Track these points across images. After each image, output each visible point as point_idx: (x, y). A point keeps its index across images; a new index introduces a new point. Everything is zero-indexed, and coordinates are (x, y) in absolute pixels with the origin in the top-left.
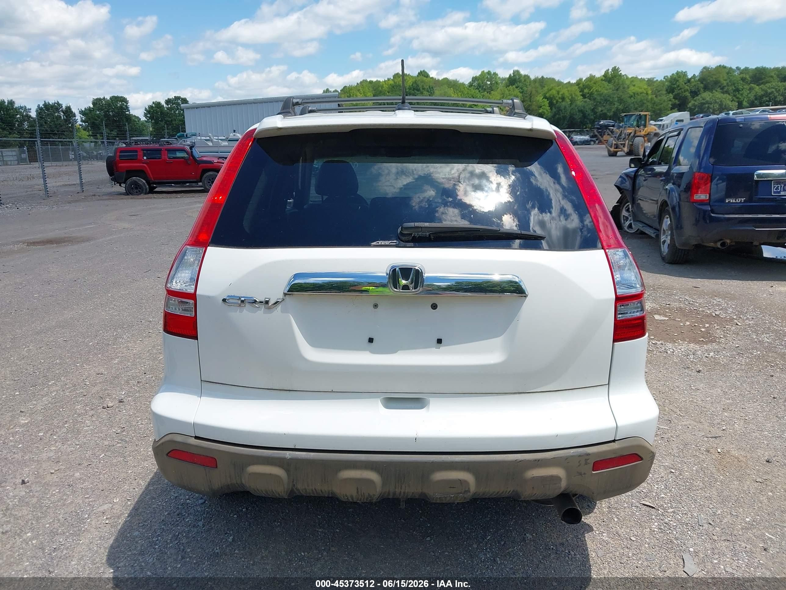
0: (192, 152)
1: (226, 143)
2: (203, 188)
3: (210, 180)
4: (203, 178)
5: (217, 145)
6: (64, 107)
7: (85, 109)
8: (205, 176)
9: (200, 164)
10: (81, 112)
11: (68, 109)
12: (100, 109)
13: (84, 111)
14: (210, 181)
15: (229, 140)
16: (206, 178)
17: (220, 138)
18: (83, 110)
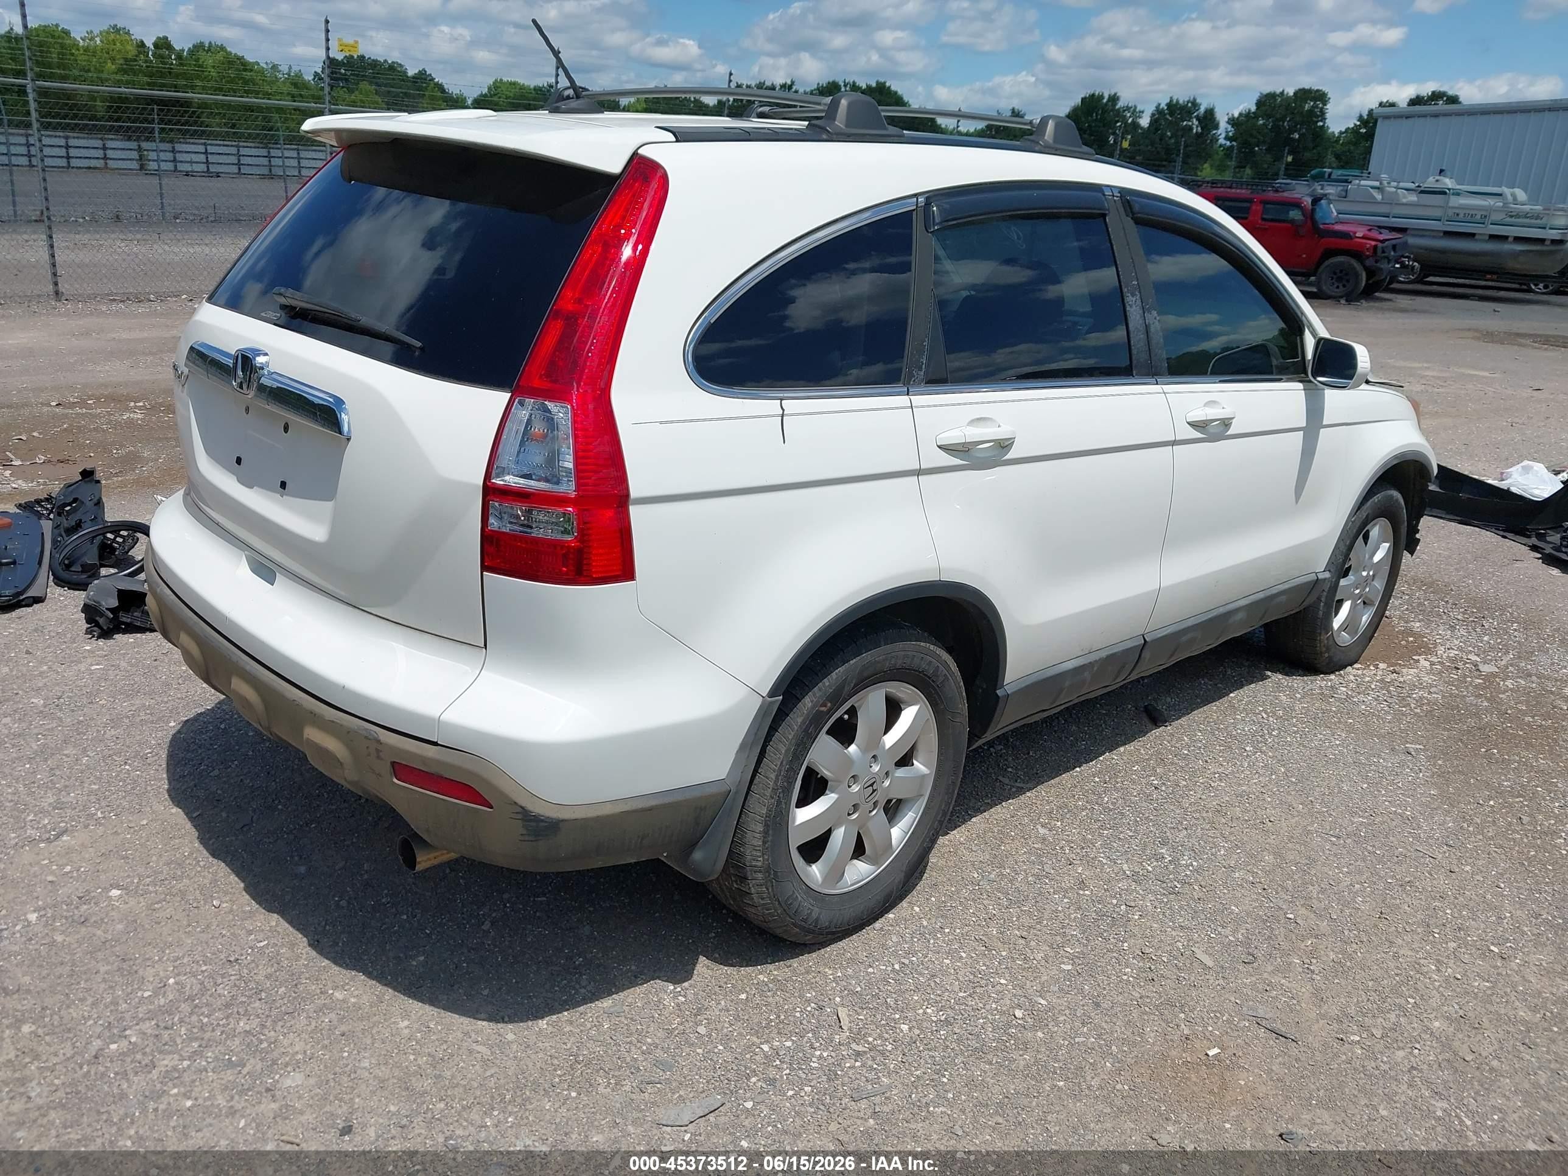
0: (1313, 210)
1: (1413, 198)
2: (1315, 290)
3: (1335, 273)
4: (1320, 270)
5: (1392, 202)
6: (1202, 109)
7: (1240, 114)
8: (1327, 263)
9: (1323, 237)
10: (1232, 122)
11: (1210, 113)
12: (1267, 116)
13: (1238, 118)
14: (1335, 277)
15: (1422, 192)
16: (1327, 267)
17: (1402, 185)
18: (1236, 115)
